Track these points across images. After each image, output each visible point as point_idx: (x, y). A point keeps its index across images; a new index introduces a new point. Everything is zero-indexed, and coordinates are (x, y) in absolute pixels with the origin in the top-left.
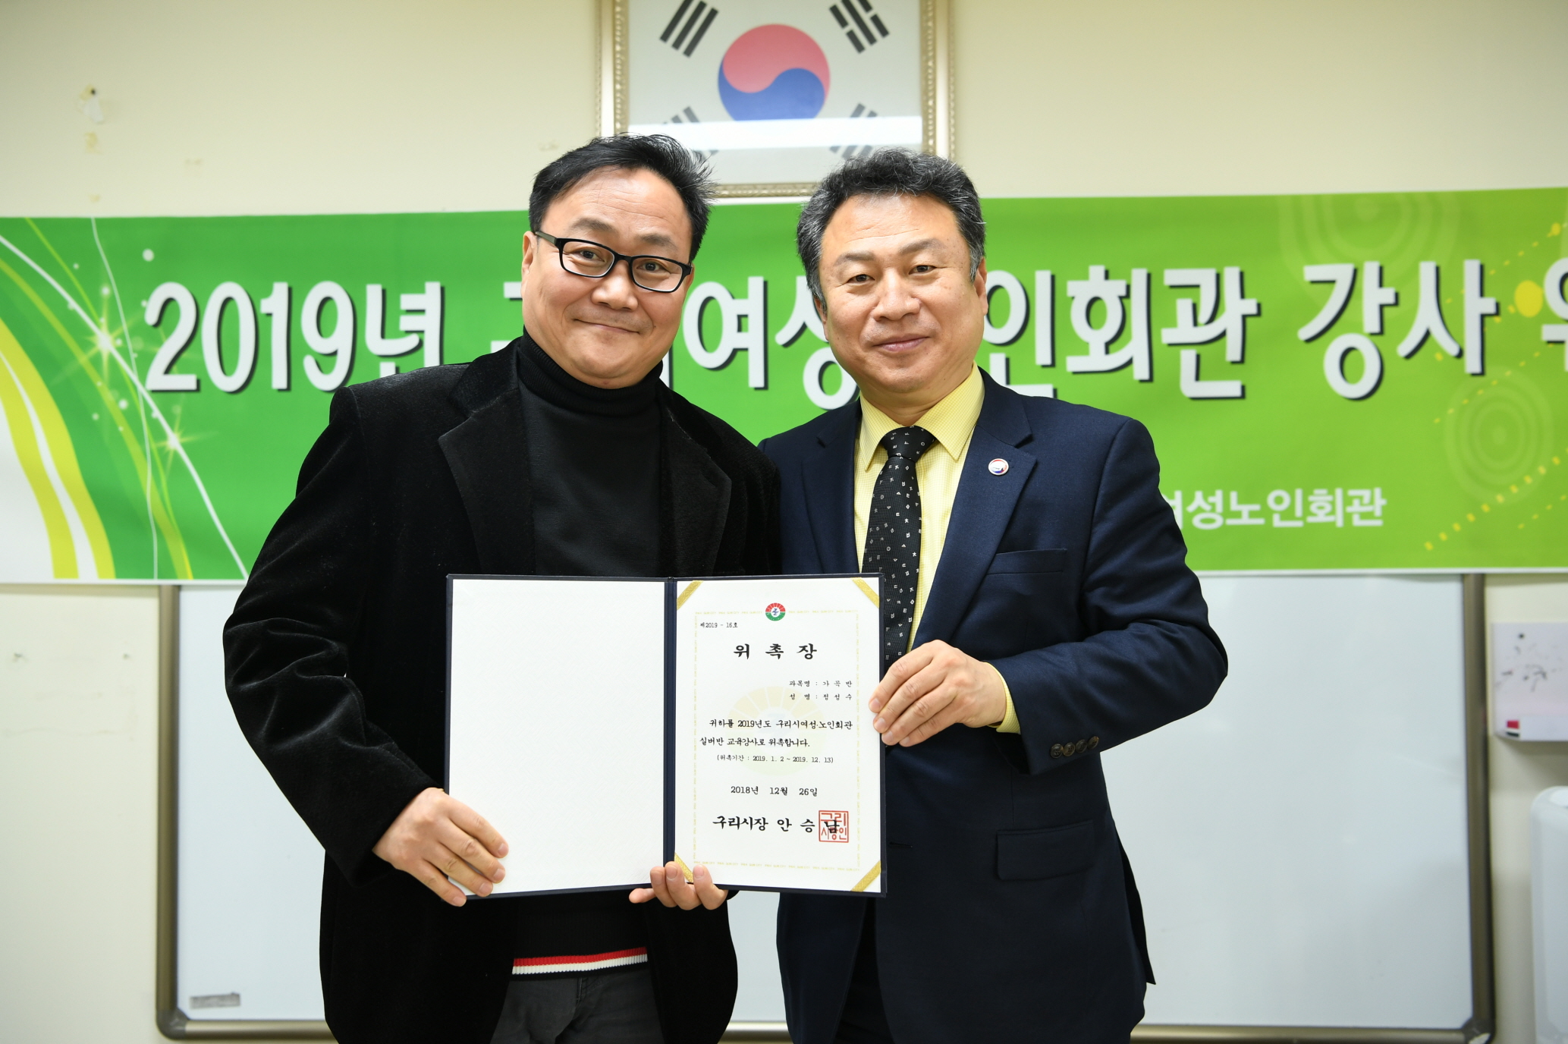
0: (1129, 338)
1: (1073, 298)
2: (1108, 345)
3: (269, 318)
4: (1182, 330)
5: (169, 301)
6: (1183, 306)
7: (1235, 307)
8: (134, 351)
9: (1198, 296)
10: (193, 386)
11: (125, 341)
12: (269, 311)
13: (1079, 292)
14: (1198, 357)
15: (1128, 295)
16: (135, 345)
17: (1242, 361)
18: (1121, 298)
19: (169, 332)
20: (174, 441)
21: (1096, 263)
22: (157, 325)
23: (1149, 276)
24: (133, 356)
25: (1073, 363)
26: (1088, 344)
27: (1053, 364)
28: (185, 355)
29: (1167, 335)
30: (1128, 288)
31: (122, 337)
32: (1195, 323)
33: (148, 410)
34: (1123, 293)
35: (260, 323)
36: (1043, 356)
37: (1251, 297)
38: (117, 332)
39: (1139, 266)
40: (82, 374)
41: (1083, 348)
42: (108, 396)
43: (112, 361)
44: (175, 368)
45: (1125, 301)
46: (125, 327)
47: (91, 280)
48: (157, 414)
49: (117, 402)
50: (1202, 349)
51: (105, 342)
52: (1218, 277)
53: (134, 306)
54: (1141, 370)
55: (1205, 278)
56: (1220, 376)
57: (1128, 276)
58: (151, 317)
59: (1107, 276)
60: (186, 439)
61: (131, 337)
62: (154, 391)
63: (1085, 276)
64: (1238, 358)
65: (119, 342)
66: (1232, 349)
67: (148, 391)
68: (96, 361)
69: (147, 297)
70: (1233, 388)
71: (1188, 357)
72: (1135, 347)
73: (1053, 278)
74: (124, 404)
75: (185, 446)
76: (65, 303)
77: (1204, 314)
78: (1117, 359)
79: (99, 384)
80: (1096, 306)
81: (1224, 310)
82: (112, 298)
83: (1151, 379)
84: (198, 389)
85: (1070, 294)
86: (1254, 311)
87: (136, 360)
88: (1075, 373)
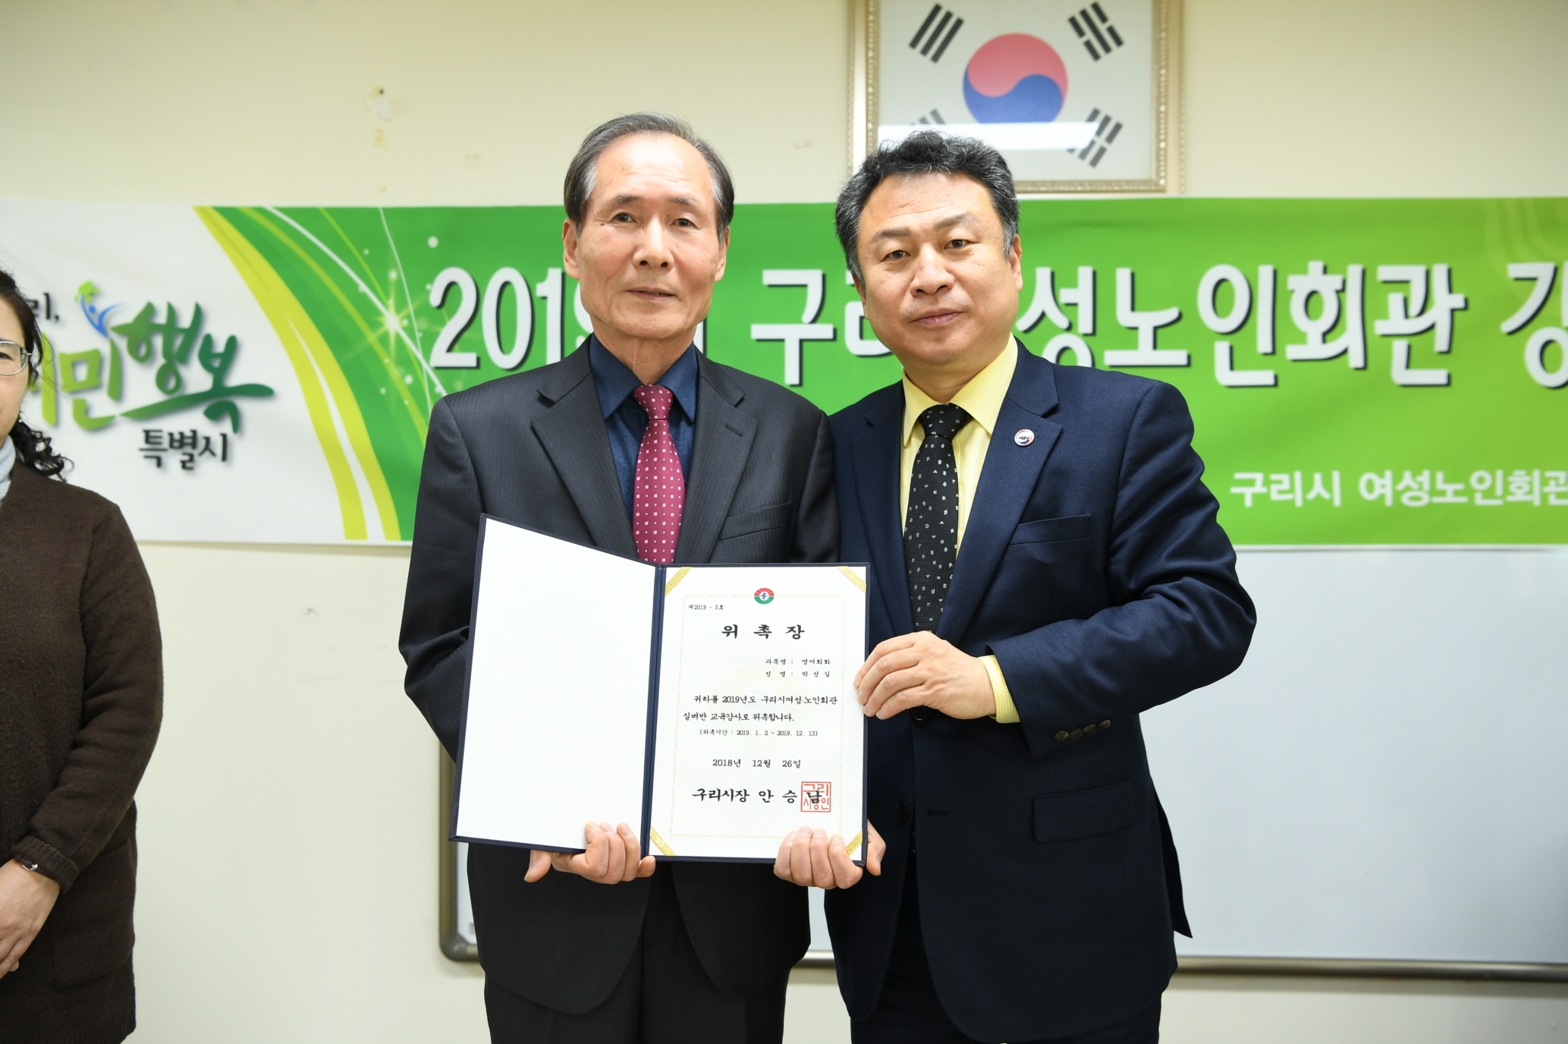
0: (1344, 329)
1: (1292, 291)
2: (1325, 334)
3: (543, 301)
5: (451, 285)
6: (1395, 300)
8: (419, 331)
9: (1408, 291)
10: (474, 363)
11: (410, 322)
12: (544, 295)
13: (1298, 285)
14: (1409, 348)
15: (1343, 290)
16: (420, 325)
18: (1338, 292)
19: (452, 313)
21: (1316, 258)
22: (441, 306)
24: (418, 335)
27: (1273, 352)
28: (466, 335)
29: (1380, 327)
30: (1344, 282)
31: (408, 317)
32: (1407, 316)
33: (432, 386)
34: (1339, 286)
35: (536, 305)
36: (1264, 344)
38: (403, 313)
39: (1355, 261)
40: (370, 351)
41: (1301, 338)
42: (394, 372)
43: (398, 339)
44: (456, 347)
45: (1341, 295)
46: (411, 308)
49: (403, 377)
51: (392, 322)
52: (1428, 274)
53: (419, 287)
54: (1355, 359)
55: (1415, 274)
57: (1344, 271)
58: (435, 299)
59: (1325, 271)
61: (416, 317)
62: (437, 368)
63: (1304, 271)
65: (405, 322)
66: (1440, 340)
67: (431, 368)
68: (384, 339)
69: (431, 281)
70: (1439, 376)
71: (1399, 347)
72: (1350, 337)
73: (1275, 273)
74: (409, 380)
76: (355, 286)
78: (1333, 348)
79: (386, 361)
80: (1314, 299)
82: (399, 282)
84: (478, 366)
87: (421, 339)
88: (1295, 361)
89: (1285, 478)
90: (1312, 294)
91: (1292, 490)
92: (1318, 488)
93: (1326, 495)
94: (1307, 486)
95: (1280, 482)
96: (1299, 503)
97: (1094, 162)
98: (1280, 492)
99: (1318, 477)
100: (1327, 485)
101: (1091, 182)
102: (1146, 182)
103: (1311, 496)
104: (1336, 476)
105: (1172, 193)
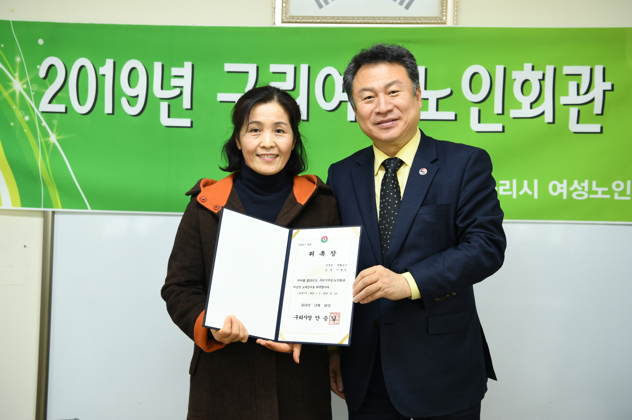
0: (543, 101)
1: (515, 80)
2: (532, 104)
3: (103, 77)
4: (572, 97)
5: (51, 66)
6: (572, 85)
7: (600, 86)
8: (33, 91)
9: (580, 80)
10: (64, 111)
11: (28, 86)
12: (104, 74)
13: (518, 76)
15: (543, 79)
16: (34, 88)
17: (602, 114)
18: (540, 80)
19: (51, 82)
20: (53, 138)
22: (45, 78)
23: (555, 69)
24: (33, 94)
25: (513, 113)
26: (521, 103)
27: (503, 113)
28: (59, 94)
29: (563, 100)
30: (544, 75)
31: (27, 83)
33: (40, 122)
34: (541, 78)
35: (99, 79)
37: (609, 81)
38: (24, 81)
39: (550, 64)
41: (519, 106)
42: (19, 114)
43: (21, 95)
44: (54, 101)
45: (542, 82)
47: (10, 53)
48: (44, 124)
49: (24, 117)
50: (581, 107)
51: (18, 86)
52: (591, 70)
53: (33, 68)
54: (548, 117)
56: (590, 121)
57: (544, 69)
58: (42, 74)
59: (533, 69)
60: (59, 137)
61: (31, 84)
62: (43, 112)
63: (522, 69)
64: (600, 112)
65: (25, 86)
66: (597, 107)
67: (39, 112)
68: (13, 95)
71: (573, 111)
72: (546, 105)
73: (505, 69)
74: (27, 118)
75: (58, 141)
77: (583, 90)
78: (536, 111)
79: (14, 107)
81: (594, 88)
82: (22, 63)
83: (554, 122)
84: (66, 112)
85: (513, 77)
86: (610, 88)
88: (514, 118)
89: (508, 183)
90: (526, 81)
91: (511, 189)
92: (526, 189)
93: (530, 193)
94: (520, 187)
95: (505, 185)
96: (515, 196)
97: (407, 7)
98: (504, 190)
99: (525, 183)
100: (531, 187)
101: (405, 18)
102: (435, 18)
103: (521, 193)
104: (536, 182)
105: (450, 23)
